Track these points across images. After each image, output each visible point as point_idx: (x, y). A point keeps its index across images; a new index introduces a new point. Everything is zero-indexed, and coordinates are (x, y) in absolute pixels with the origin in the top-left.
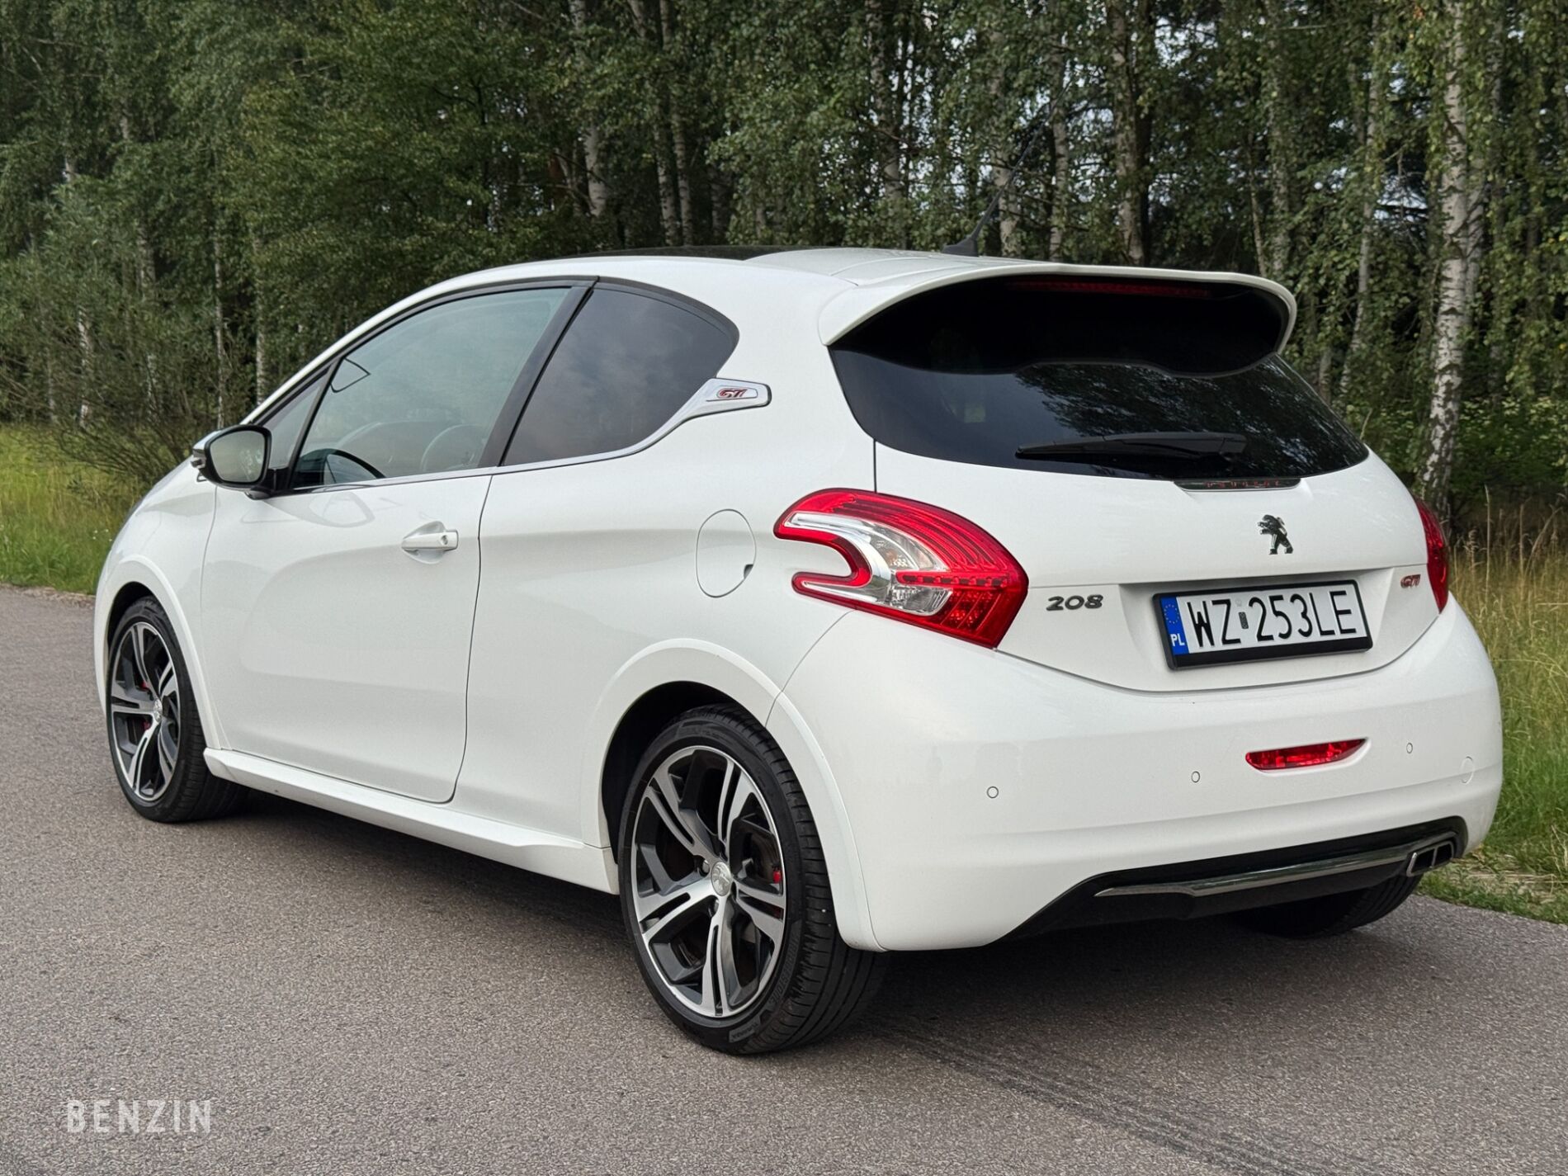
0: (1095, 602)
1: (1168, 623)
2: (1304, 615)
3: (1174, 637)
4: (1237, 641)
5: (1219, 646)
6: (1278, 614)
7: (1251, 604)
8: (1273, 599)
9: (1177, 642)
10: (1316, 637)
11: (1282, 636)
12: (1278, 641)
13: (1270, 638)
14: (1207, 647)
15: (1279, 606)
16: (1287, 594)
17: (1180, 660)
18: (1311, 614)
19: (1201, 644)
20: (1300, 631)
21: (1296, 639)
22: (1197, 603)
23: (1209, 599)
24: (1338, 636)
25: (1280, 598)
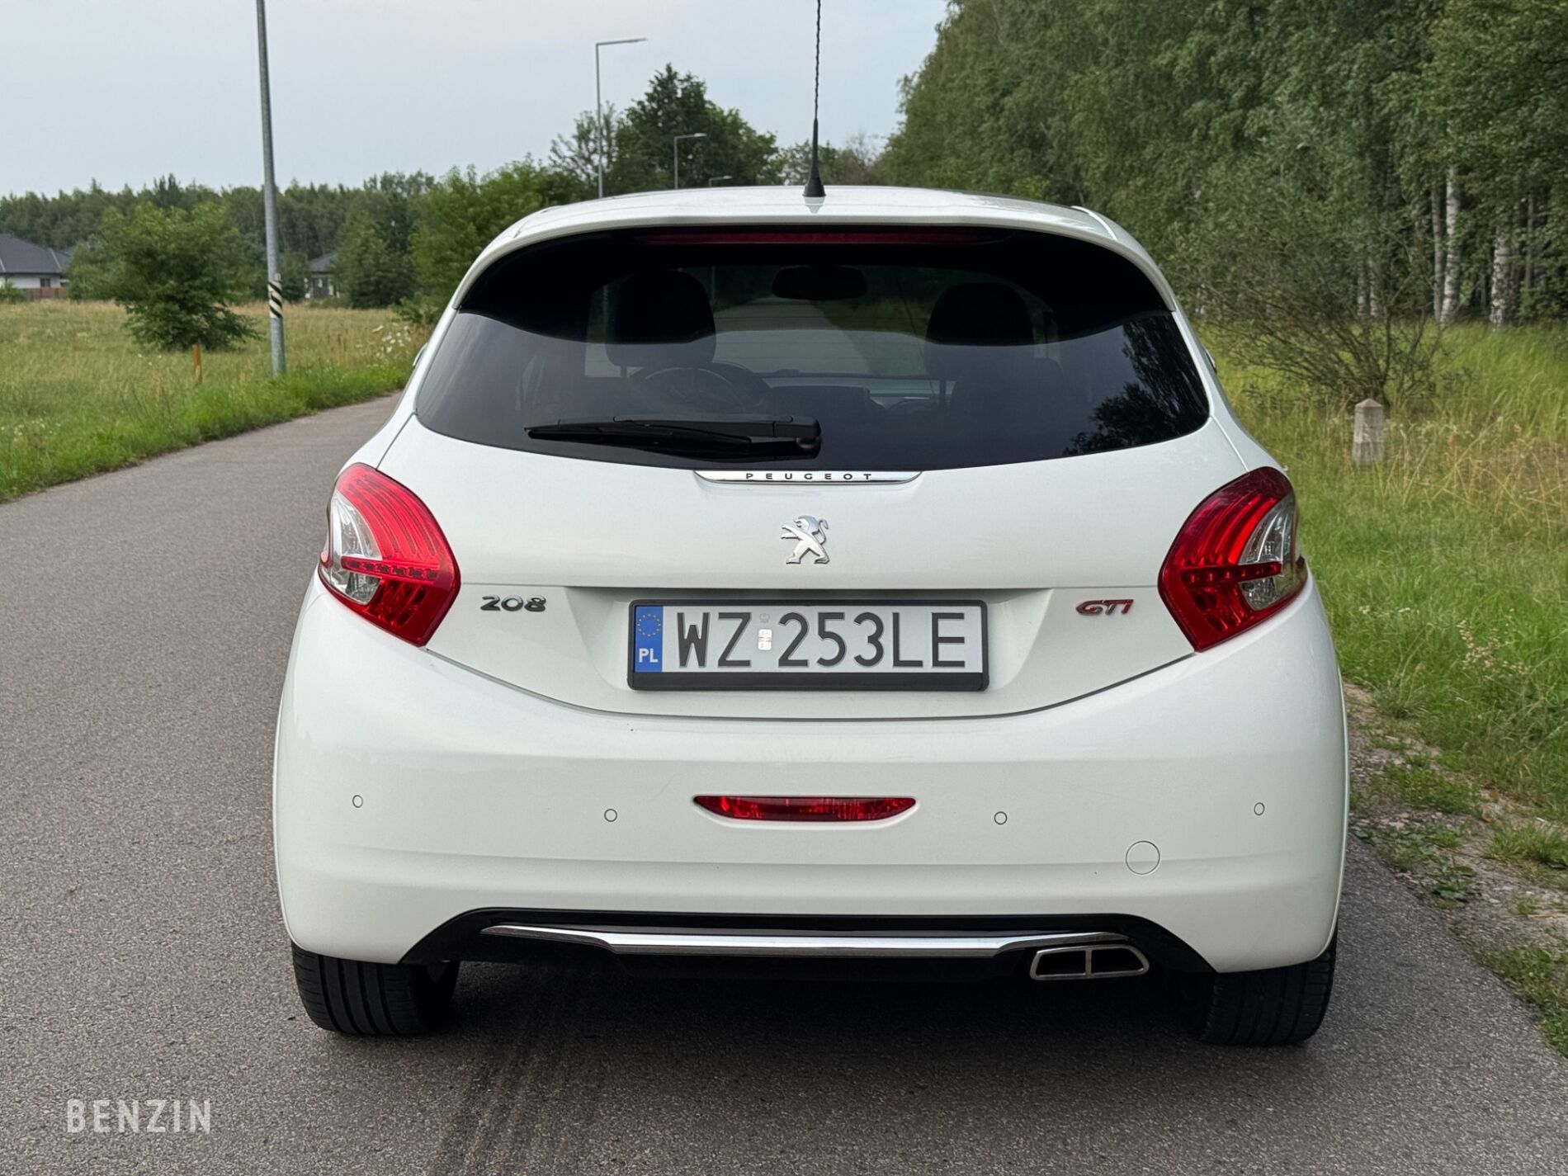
0: (537, 606)
1: (641, 635)
2: (874, 640)
3: (642, 653)
4: (747, 663)
5: (712, 666)
6: (824, 634)
7: (784, 621)
8: (823, 618)
9: (646, 658)
10: (886, 666)
11: (822, 662)
12: (814, 668)
13: (804, 663)
14: (693, 666)
15: (831, 626)
16: (852, 612)
17: (644, 679)
18: (887, 640)
19: (684, 661)
20: (859, 659)
21: (848, 666)
22: (693, 616)
23: (714, 611)
24: (928, 668)
25: (840, 616)
